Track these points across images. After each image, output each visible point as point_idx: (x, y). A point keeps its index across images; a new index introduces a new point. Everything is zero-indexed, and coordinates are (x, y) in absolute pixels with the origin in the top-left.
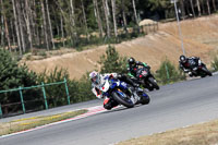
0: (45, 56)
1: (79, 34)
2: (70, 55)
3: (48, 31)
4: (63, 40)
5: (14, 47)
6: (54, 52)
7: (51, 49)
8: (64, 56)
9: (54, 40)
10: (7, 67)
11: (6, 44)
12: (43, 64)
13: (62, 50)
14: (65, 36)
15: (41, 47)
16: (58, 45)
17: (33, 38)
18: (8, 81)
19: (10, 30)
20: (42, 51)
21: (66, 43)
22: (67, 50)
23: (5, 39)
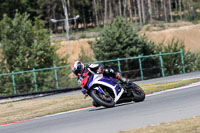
0: (163, 28)
1: (195, 9)
3: (167, 5)
4: (181, 13)
5: (134, 18)
6: (171, 24)
7: (169, 21)
8: (181, 28)
9: (172, 14)
10: (129, 36)
11: (128, 16)
12: (162, 35)
13: (179, 22)
14: (182, 10)
15: (160, 19)
16: (176, 18)
17: (153, 10)
19: (132, 3)
20: (160, 23)
21: (183, 16)
22: (184, 22)
23: (127, 11)
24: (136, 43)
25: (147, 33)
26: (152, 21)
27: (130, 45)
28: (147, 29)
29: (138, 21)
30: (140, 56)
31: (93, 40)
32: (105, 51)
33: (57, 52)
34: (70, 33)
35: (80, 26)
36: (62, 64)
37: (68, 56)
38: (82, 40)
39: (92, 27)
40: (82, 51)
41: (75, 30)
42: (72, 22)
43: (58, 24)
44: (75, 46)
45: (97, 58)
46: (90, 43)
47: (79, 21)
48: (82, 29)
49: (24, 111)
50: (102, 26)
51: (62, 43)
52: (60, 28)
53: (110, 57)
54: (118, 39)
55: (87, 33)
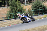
24: (42, 6)
25: (44, 4)
26: (45, 1)
27: (40, 6)
28: (44, 3)
30: (43, 9)
31: (32, 5)
33: (23, 8)
34: (26, 4)
37: (26, 9)
40: (29, 8)
41: (27, 3)
45: (33, 10)
47: (28, 1)
48: (29, 3)
49: (15, 22)
50: (34, 2)
51: (24, 6)
52: (24, 3)
53: (36, 9)
54: (37, 5)
55: (30, 4)
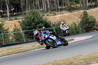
0: (55, 14)
1: (70, 5)
2: (66, 14)
3: (57, 3)
4: (64, 7)
5: (41, 10)
6: (59, 13)
7: (58, 11)
9: (59, 7)
10: (38, 19)
11: (38, 8)
12: (54, 18)
13: (63, 12)
14: (65, 6)
15: (53, 10)
16: (61, 10)
17: (50, 5)
18: (38, 25)
19: (40, 2)
20: (54, 12)
21: (65, 9)
22: (65, 12)
23: (37, 6)
24: (42, 22)
25: (47, 17)
26: (49, 11)
27: (39, 23)
28: (47, 15)
29: (43, 11)
31: (21, 20)
32: (27, 26)
33: (3, 26)
34: (10, 17)
35: (14, 14)
36: (6, 32)
37: (9, 28)
38: (15, 21)
39: (20, 14)
40: (15, 26)
41: (12, 16)
42: (10, 12)
43: (4, 13)
44: (12, 24)
45: (23, 29)
46: (19, 22)
47: (14, 11)
48: (16, 15)
50: (25, 14)
51: (5, 22)
52: (5, 15)
53: (29, 29)
54: (33, 20)
55: (18, 17)
